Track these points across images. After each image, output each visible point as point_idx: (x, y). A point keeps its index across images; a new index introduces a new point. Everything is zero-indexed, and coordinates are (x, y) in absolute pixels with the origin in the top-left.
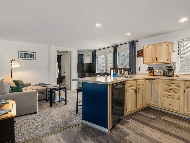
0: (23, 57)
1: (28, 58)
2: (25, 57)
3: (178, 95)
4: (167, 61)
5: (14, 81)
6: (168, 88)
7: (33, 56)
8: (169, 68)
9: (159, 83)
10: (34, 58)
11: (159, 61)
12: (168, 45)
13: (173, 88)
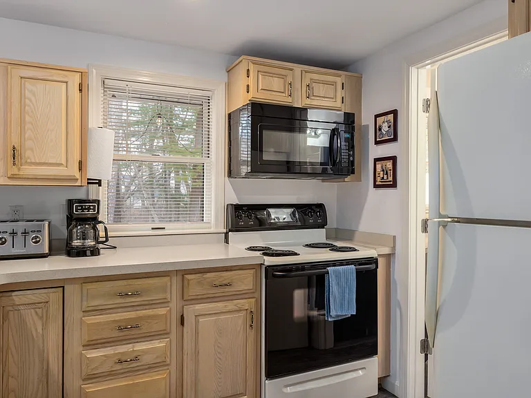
3: (158, 344)
4: (78, 175)
6: (108, 323)
8: (89, 209)
9: (55, 308)
11: (28, 170)
12: (81, 85)
13: (140, 318)
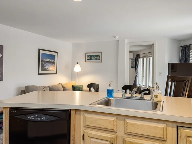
0: (89, 60)
1: (94, 60)
2: (91, 59)
5: (72, 86)
7: (98, 58)
10: (99, 60)
